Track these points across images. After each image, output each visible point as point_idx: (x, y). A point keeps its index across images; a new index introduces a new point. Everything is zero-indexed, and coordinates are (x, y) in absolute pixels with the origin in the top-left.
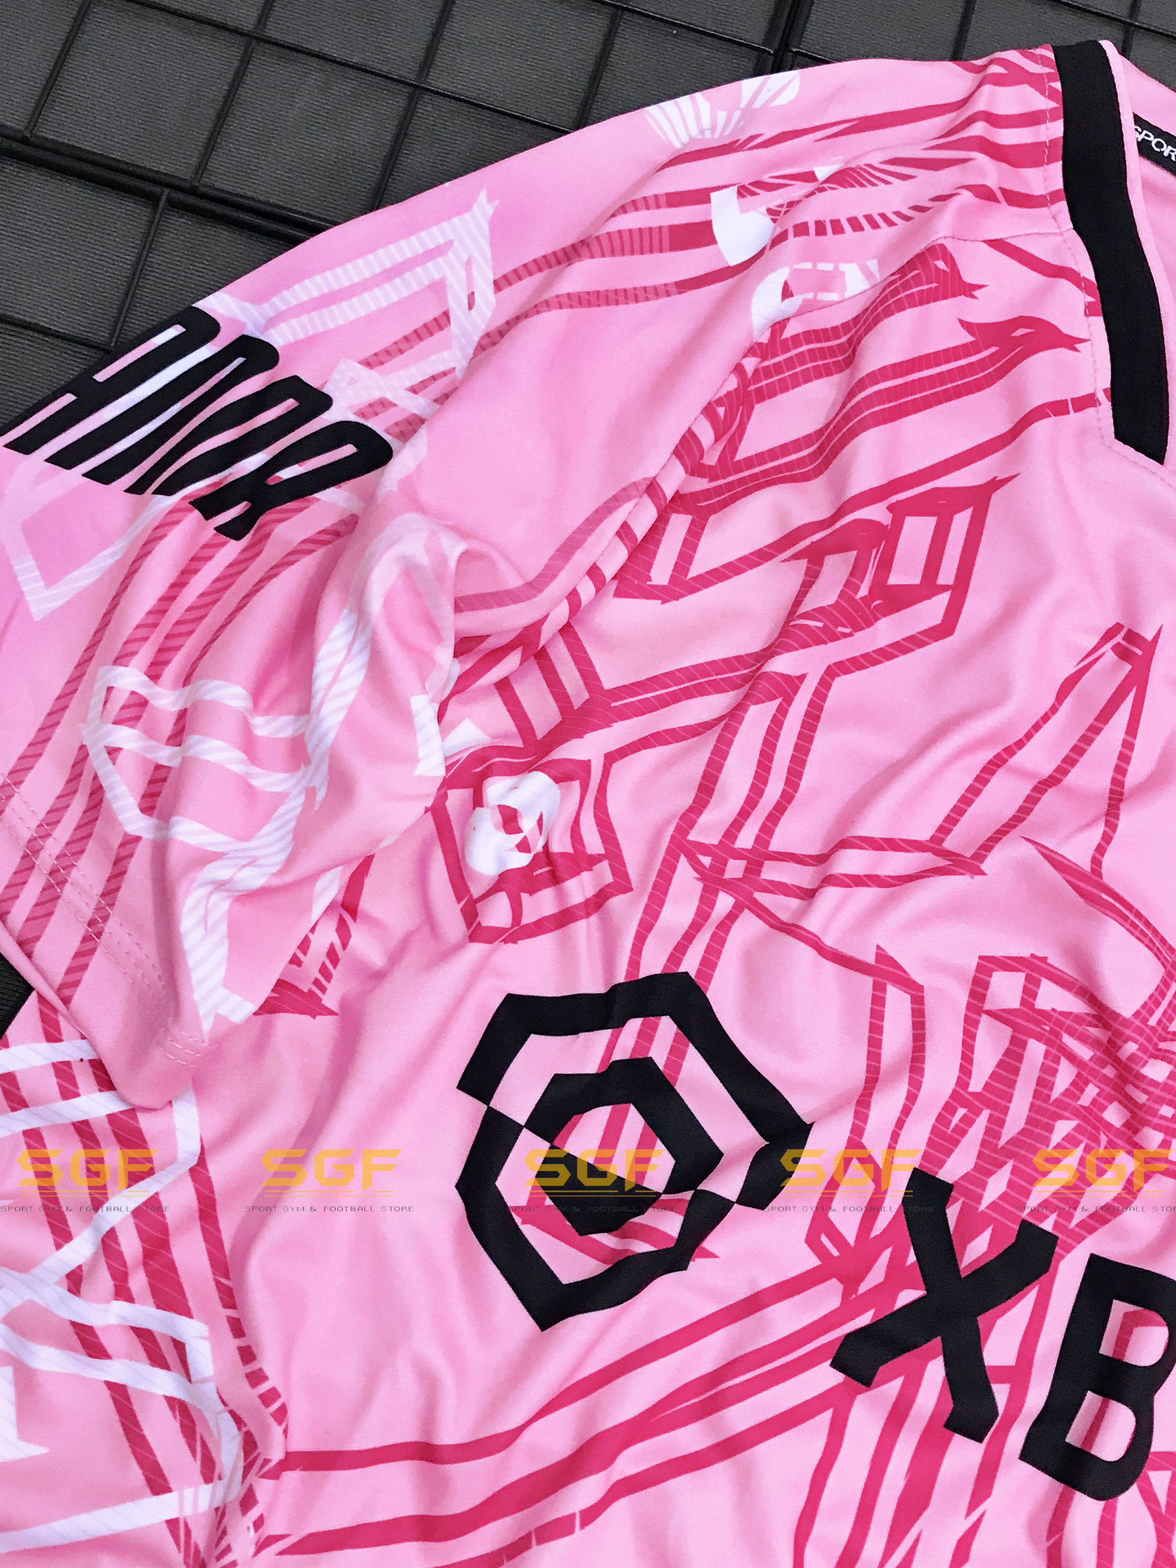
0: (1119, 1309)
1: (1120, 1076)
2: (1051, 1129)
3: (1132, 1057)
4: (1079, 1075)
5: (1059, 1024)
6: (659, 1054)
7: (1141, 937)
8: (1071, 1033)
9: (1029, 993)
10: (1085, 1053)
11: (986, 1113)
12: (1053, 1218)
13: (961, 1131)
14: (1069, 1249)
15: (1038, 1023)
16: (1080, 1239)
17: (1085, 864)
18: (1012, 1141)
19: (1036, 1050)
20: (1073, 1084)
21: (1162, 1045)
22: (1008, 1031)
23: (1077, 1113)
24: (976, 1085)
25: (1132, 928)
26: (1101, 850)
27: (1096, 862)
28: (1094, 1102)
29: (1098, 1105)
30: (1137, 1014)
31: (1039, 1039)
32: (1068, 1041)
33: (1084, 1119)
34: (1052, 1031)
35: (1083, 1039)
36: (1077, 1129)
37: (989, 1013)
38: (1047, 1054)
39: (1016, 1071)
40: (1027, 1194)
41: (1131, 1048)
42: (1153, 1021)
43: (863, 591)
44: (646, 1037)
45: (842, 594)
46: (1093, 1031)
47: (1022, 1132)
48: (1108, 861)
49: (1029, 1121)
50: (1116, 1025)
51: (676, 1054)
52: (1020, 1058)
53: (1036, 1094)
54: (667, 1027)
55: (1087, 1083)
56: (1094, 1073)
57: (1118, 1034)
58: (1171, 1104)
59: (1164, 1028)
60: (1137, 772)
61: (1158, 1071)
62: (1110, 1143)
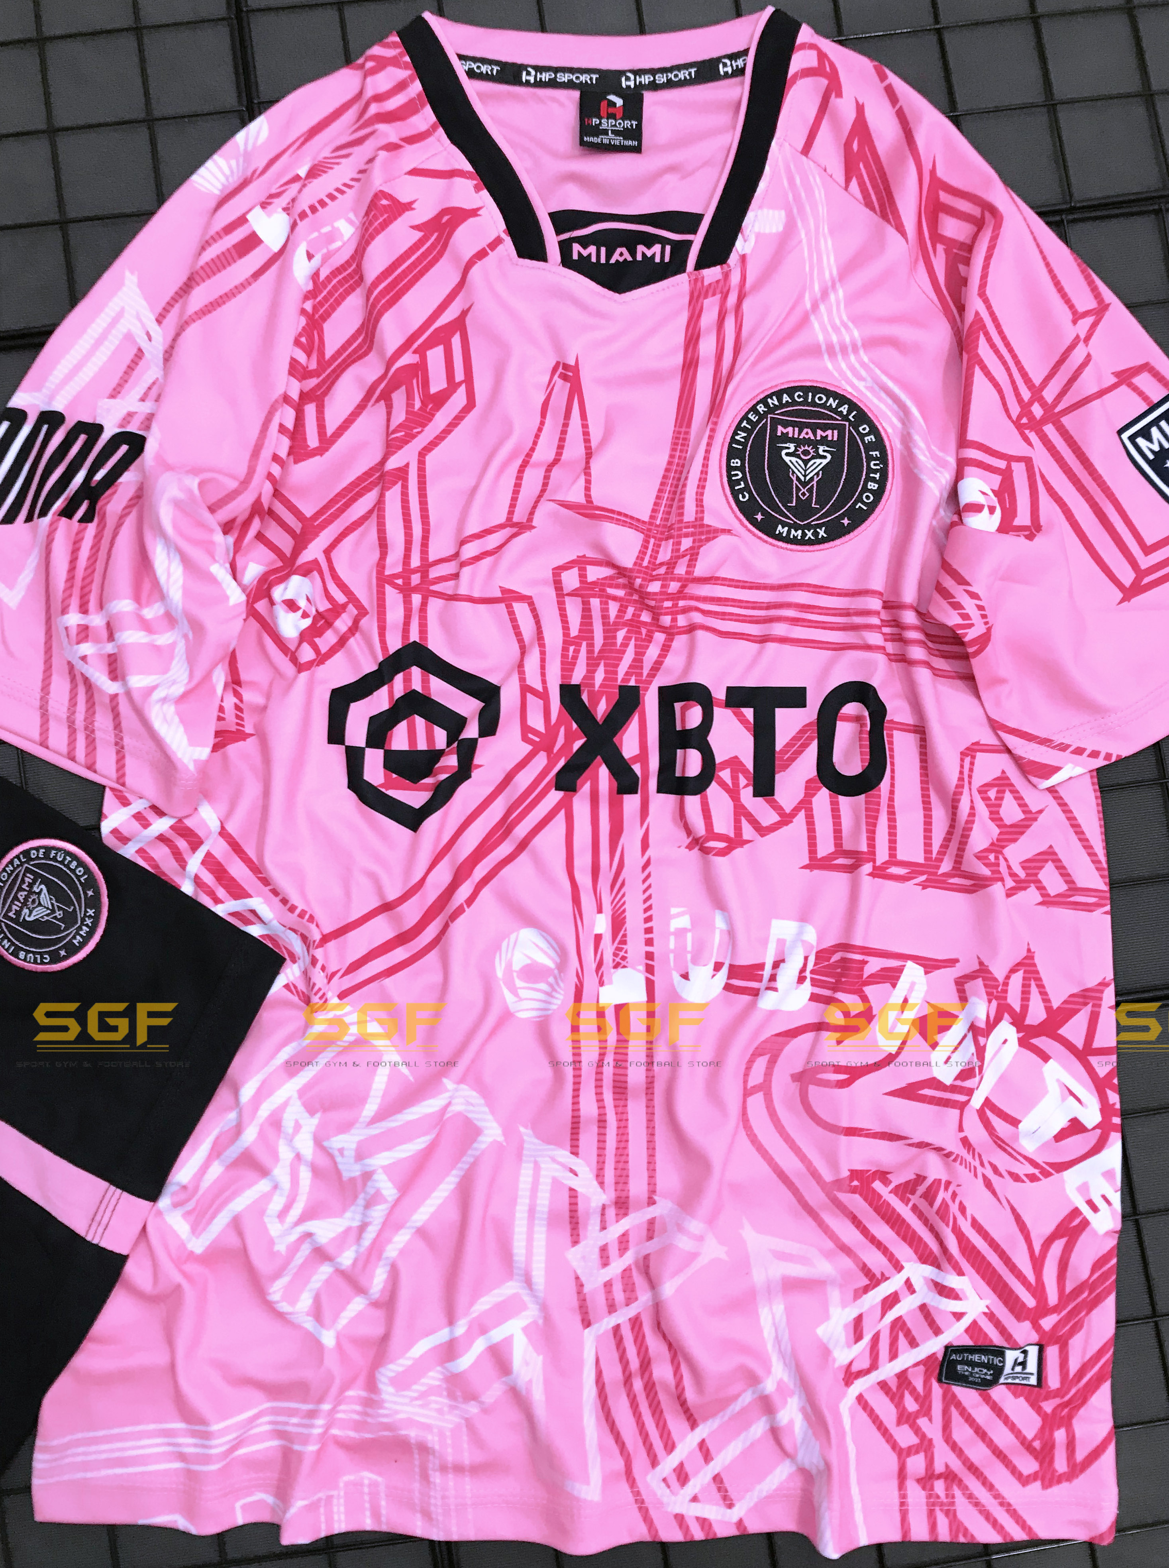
0: (678, 706)
1: (640, 597)
2: (615, 637)
3: (641, 586)
4: (621, 606)
5: (603, 585)
6: (417, 686)
7: (624, 524)
8: (611, 586)
9: (583, 576)
10: (620, 593)
11: (584, 644)
12: (633, 678)
13: (575, 658)
14: (647, 689)
15: (593, 589)
16: (650, 683)
17: (582, 500)
18: (600, 652)
19: (595, 603)
20: (619, 611)
21: (654, 573)
22: (579, 600)
23: (625, 624)
24: (574, 632)
25: (618, 522)
26: (587, 489)
27: (588, 496)
28: (634, 615)
29: (636, 615)
30: (635, 564)
31: (594, 596)
32: (611, 591)
33: (631, 625)
34: (601, 590)
35: (617, 586)
36: (628, 632)
37: (568, 595)
38: (601, 602)
39: (590, 617)
40: (616, 673)
41: (638, 581)
42: (645, 563)
43: (418, 404)
44: (407, 680)
45: (407, 412)
46: (621, 581)
47: (604, 645)
48: (593, 493)
49: (605, 638)
50: (628, 574)
51: (425, 682)
52: (589, 610)
53: (604, 624)
54: (416, 671)
55: (626, 607)
56: (628, 601)
57: (630, 577)
58: (667, 600)
59: (654, 565)
60: (596, 437)
61: (654, 587)
62: (648, 631)
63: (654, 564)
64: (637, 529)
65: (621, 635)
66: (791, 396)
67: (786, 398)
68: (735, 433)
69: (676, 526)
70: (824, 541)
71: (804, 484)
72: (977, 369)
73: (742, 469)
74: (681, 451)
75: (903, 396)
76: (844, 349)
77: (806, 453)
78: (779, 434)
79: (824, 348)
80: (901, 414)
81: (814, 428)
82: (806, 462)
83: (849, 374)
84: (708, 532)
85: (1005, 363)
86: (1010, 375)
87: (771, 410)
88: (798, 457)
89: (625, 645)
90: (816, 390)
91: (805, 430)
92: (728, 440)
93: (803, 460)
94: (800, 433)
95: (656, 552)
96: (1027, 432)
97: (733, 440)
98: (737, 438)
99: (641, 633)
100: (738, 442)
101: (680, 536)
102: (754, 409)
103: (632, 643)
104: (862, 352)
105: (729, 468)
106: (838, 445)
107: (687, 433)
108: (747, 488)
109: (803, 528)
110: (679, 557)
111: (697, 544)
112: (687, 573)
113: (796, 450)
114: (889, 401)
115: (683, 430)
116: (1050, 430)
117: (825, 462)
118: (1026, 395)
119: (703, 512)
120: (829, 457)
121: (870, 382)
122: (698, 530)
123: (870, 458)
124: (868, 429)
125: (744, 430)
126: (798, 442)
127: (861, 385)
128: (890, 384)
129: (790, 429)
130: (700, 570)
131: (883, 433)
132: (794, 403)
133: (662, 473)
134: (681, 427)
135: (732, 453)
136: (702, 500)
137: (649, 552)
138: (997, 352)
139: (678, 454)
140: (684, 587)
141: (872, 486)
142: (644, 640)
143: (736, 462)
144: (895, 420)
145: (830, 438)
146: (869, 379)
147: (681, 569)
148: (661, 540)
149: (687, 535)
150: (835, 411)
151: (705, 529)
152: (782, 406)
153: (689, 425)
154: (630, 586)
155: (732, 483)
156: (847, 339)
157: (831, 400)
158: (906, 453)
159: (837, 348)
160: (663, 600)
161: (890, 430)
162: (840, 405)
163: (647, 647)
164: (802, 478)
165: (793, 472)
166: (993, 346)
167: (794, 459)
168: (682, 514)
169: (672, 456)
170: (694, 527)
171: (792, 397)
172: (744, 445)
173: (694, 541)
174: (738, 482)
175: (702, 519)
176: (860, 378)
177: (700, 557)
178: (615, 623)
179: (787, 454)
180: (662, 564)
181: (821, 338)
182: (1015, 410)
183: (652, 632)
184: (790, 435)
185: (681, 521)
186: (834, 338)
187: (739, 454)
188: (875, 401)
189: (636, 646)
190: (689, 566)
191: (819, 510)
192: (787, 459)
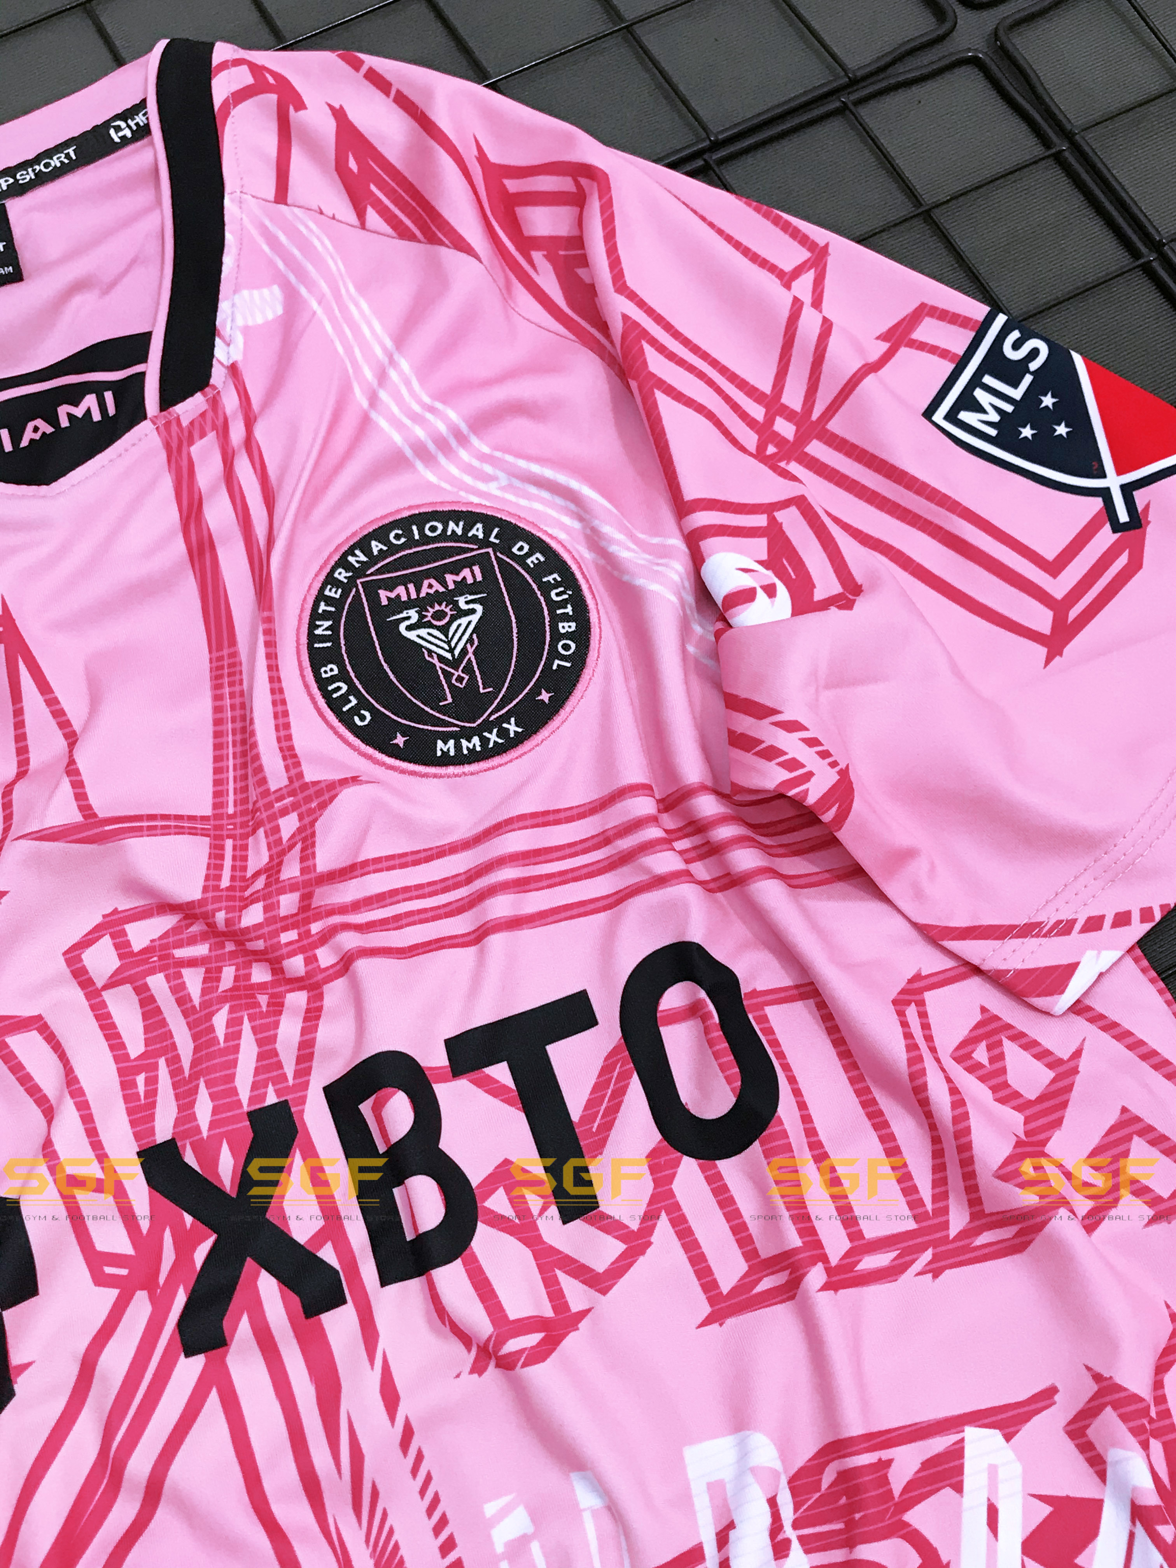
0: (366, 1108)
1: (236, 943)
2: (212, 1029)
3: (228, 922)
4: (208, 971)
5: (166, 947)
7: (165, 831)
8: (180, 945)
9: (122, 946)
10: (201, 950)
11: (162, 1062)
12: (271, 1089)
14: (303, 1101)
15: (146, 961)
16: (305, 1086)
18: (194, 1063)
19: (157, 983)
20: (207, 980)
21: (247, 893)
22: (127, 988)
23: (224, 999)
24: (135, 1047)
25: (152, 831)
26: (81, 796)
27: (86, 809)
28: (237, 978)
29: (241, 978)
30: (205, 889)
31: (152, 972)
33: (233, 998)
34: (162, 958)
35: (192, 941)
36: (232, 1010)
37: (106, 987)
38: (168, 978)
39: (158, 1011)
40: (234, 1091)
41: (221, 917)
42: (225, 882)
46: (195, 929)
47: (196, 1050)
48: (95, 800)
49: (195, 1037)
50: (198, 911)
52: (152, 999)
58: (285, 929)
59: (241, 880)
60: (76, 713)
61: (253, 916)
62: (272, 996)
63: (243, 879)
64: (193, 832)
65: (220, 1020)
66: (385, 541)
67: (376, 547)
68: (312, 626)
69: (260, 804)
70: (520, 739)
71: (455, 663)
72: (659, 396)
73: (343, 676)
74: (231, 684)
75: (562, 478)
76: (443, 445)
77: (439, 615)
78: (384, 602)
79: (409, 453)
80: (572, 507)
81: (439, 575)
82: (444, 630)
83: (468, 480)
84: (319, 794)
85: (701, 375)
86: (719, 391)
87: (359, 572)
88: (430, 625)
89: (234, 1036)
90: (421, 519)
91: (426, 583)
92: (304, 640)
93: (438, 628)
94: (418, 590)
95: (240, 858)
96: (783, 464)
97: (312, 638)
98: (318, 632)
99: (258, 1005)
100: (323, 639)
101: (273, 818)
102: (330, 580)
103: (246, 1026)
104: (475, 441)
105: (322, 683)
106: (487, 586)
107: (234, 654)
108: (363, 704)
109: (478, 731)
110: (283, 853)
111: (307, 820)
112: (303, 871)
113: (422, 617)
114: (545, 494)
115: (225, 652)
116: (816, 449)
117: (475, 618)
118: (758, 412)
119: (298, 764)
120: (479, 608)
121: (504, 479)
122: (300, 796)
123: (546, 589)
124: (526, 548)
125: (326, 616)
126: (421, 604)
127: (492, 488)
128: (536, 468)
129: (401, 590)
130: (324, 861)
131: (554, 544)
132: (393, 549)
133: (209, 729)
134: (220, 648)
135: (317, 659)
136: (291, 748)
137: (228, 863)
138: (681, 362)
139: (227, 690)
140: (307, 898)
141: (565, 627)
142: (268, 1014)
143: (330, 670)
144: (567, 520)
145: (470, 580)
146: (501, 474)
147: (291, 870)
148: (246, 836)
149: (284, 812)
150: (464, 538)
151: (311, 791)
152: (373, 560)
153: (233, 642)
154: (212, 933)
155: (335, 705)
156: (442, 428)
157: (452, 525)
158: (602, 562)
159: (431, 446)
160: (276, 933)
161: (562, 536)
162: (467, 529)
163: (276, 1025)
164: (448, 656)
165: (430, 652)
166: (671, 356)
167: (423, 632)
168: (263, 781)
169: (217, 698)
170: (292, 793)
171: (387, 542)
172: (334, 638)
173: (301, 817)
174: (345, 699)
175: (300, 775)
176: (487, 478)
177: (318, 839)
178: (204, 1004)
179: (409, 628)
180: (257, 875)
181: (398, 439)
182: (750, 439)
183: (282, 996)
184: (404, 598)
185: (267, 793)
186: (420, 433)
187: (333, 656)
188: (523, 502)
189: (255, 1030)
190: (302, 860)
191: (494, 695)
192: (412, 635)
